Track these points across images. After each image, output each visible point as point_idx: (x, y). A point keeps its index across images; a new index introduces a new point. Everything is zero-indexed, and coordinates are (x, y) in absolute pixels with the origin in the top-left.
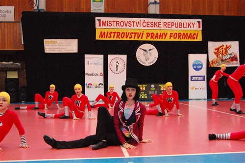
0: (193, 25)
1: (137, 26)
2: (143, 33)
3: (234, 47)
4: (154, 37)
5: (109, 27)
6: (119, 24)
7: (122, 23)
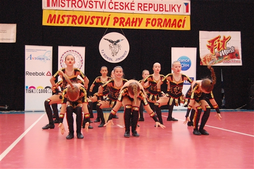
0: (179, 8)
1: (101, 8)
2: (109, 18)
3: (234, 39)
4: (124, 23)
5: (61, 8)
6: (76, 5)
7: (80, 3)
